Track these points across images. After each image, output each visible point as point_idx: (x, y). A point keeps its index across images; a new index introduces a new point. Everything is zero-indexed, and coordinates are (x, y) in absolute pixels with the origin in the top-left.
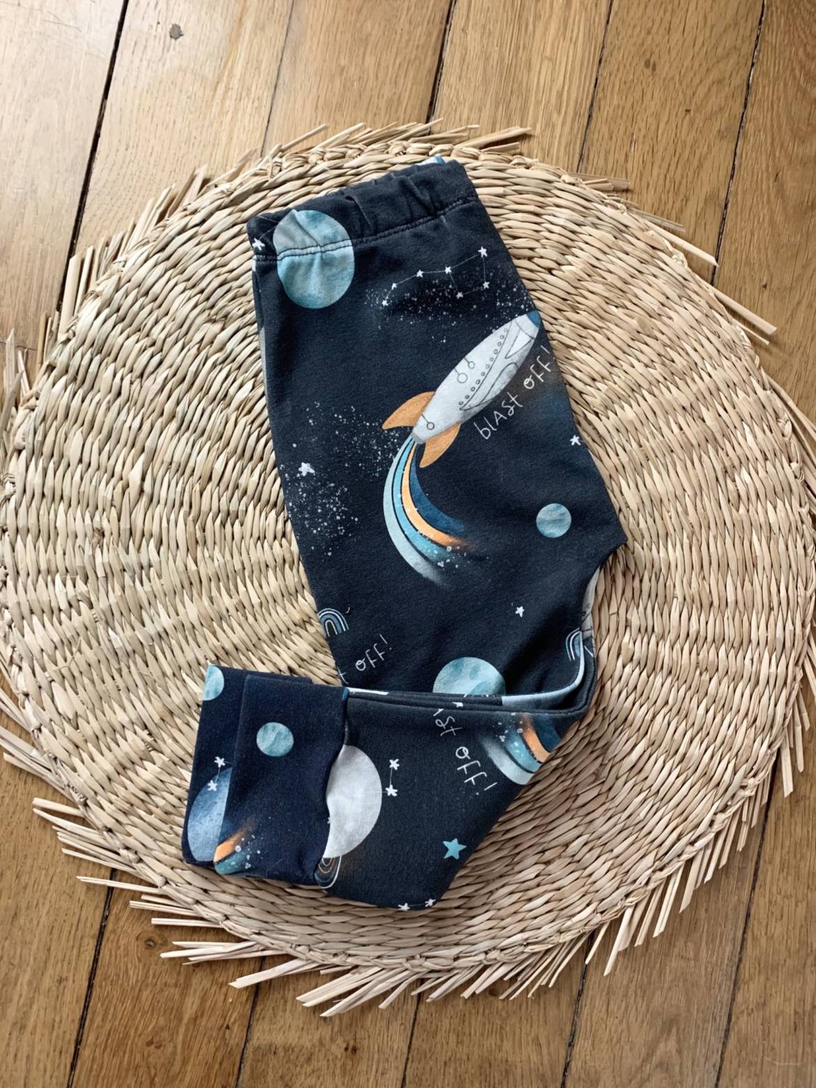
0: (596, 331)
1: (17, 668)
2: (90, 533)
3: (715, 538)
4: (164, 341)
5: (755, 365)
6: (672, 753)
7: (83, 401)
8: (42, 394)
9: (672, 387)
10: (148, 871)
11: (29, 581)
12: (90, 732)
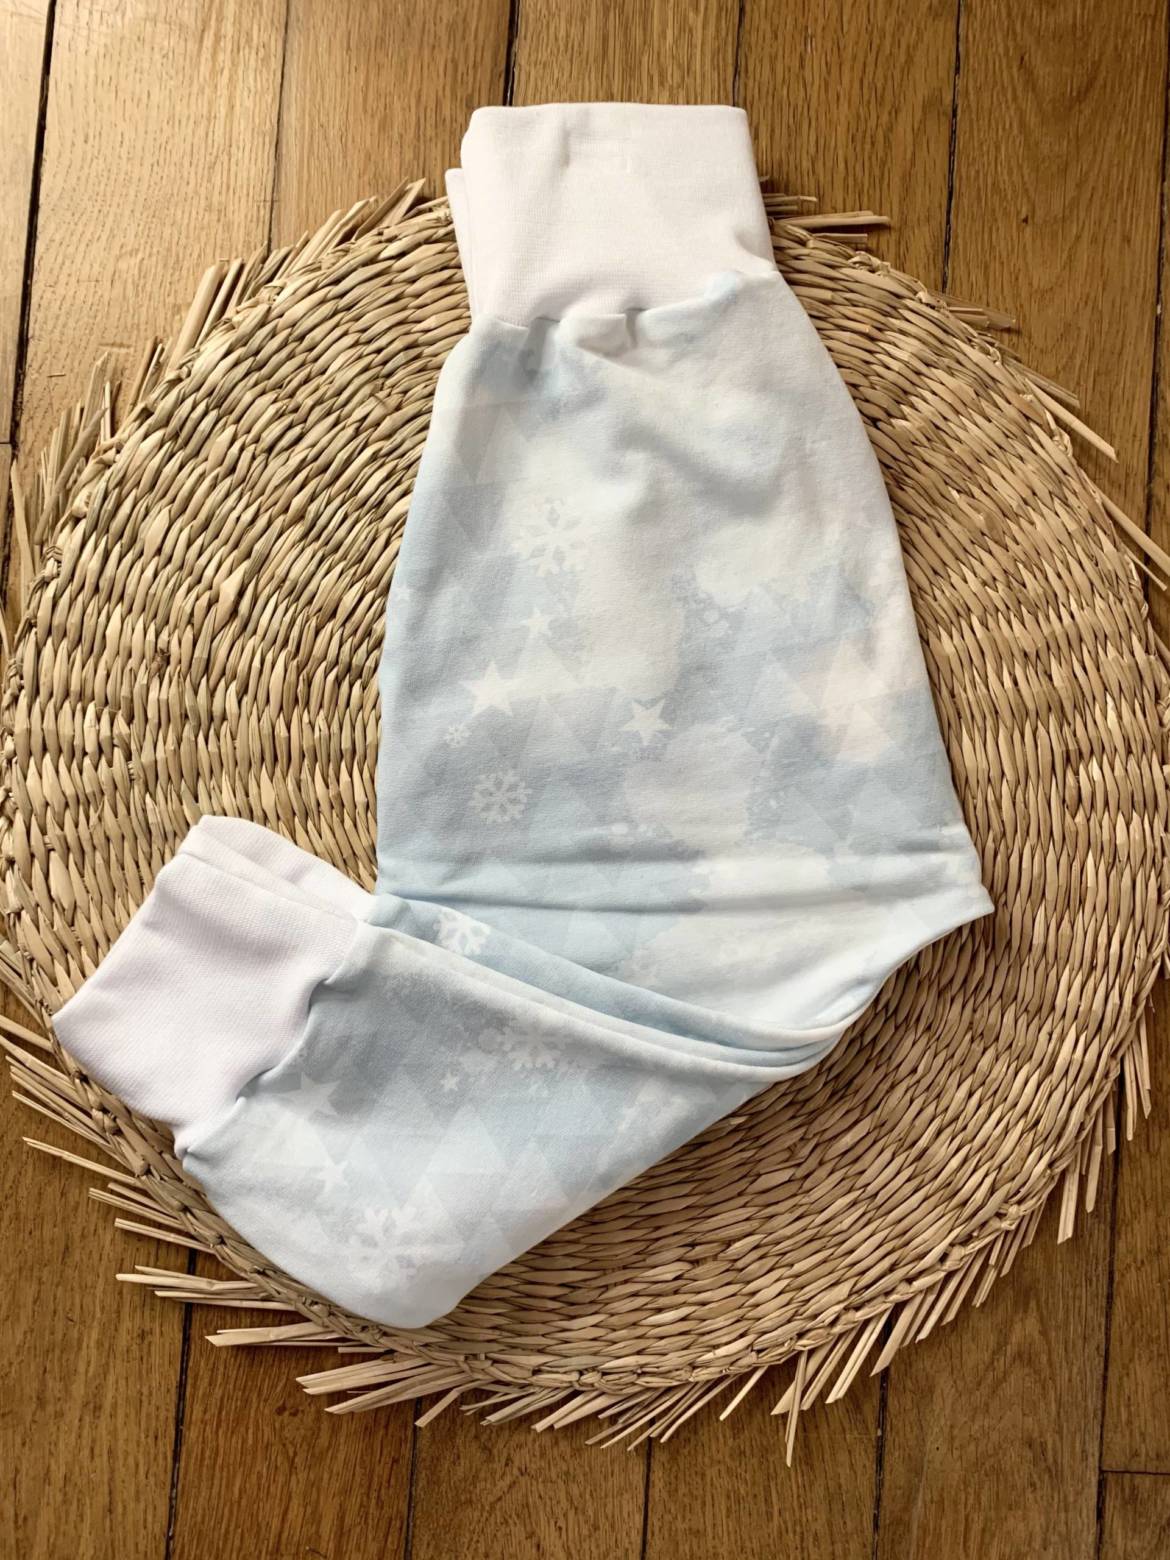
1: (7, 823)
2: (149, 653)
3: (1033, 850)
4: (312, 408)
5: (1141, 615)
6: (906, 1144)
7: (181, 468)
8: (126, 446)
9: (1015, 622)
10: (126, 1149)
11: (51, 706)
12: (88, 934)
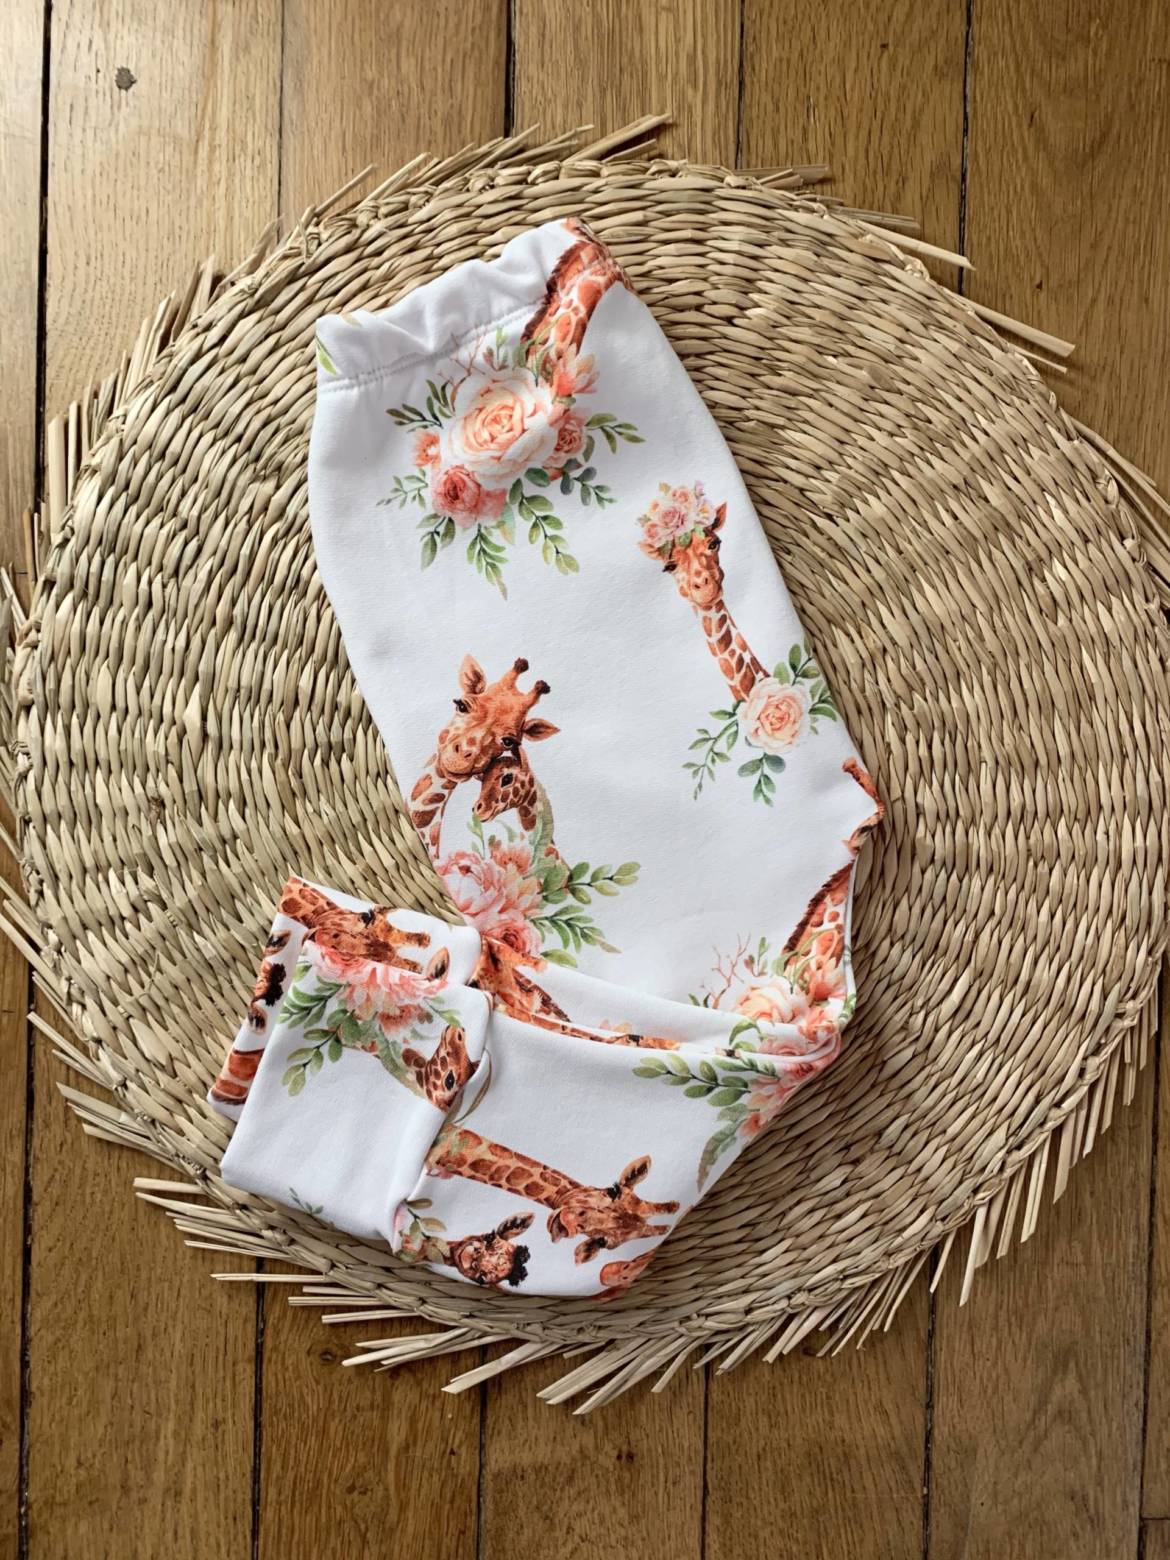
0: (810, 396)
1: (80, 1008)
2: (144, 805)
7: (102, 623)
8: (44, 623)
9: (934, 460)
10: (304, 1254)
11: (74, 887)
12: (193, 1079)
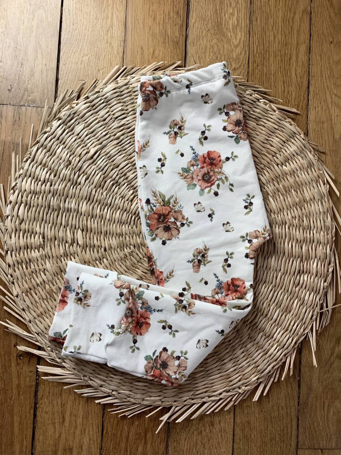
0: (282, 194)
1: (13, 192)
2: (66, 160)
3: (282, 293)
4: (131, 111)
5: (332, 240)
6: (221, 360)
7: (91, 115)
8: (79, 104)
10: (14, 288)
12: (24, 228)
